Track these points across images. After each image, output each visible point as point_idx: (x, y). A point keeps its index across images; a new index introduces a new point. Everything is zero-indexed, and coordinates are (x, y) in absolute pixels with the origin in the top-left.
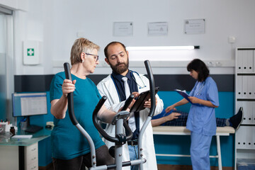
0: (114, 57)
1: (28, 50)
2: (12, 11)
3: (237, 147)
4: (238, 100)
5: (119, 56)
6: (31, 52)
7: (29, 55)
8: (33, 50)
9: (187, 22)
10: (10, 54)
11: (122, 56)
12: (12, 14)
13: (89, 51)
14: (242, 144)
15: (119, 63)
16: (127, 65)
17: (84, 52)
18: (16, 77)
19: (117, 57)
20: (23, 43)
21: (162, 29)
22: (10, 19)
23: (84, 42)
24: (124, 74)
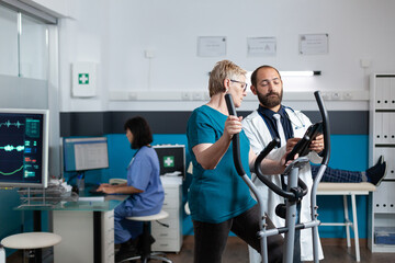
0: (265, 83)
1: (80, 76)
2: (57, 19)
3: (375, 210)
4: (377, 146)
5: (272, 83)
6: (84, 79)
7: (80, 82)
8: (87, 75)
9: (303, 38)
10: (54, 82)
11: (276, 83)
12: (56, 24)
13: (235, 77)
14: (381, 205)
15: (271, 92)
16: (280, 97)
17: (228, 78)
18: (62, 115)
19: (269, 83)
20: (71, 66)
21: (267, 47)
22: (54, 31)
23: (228, 66)
24: (276, 109)
